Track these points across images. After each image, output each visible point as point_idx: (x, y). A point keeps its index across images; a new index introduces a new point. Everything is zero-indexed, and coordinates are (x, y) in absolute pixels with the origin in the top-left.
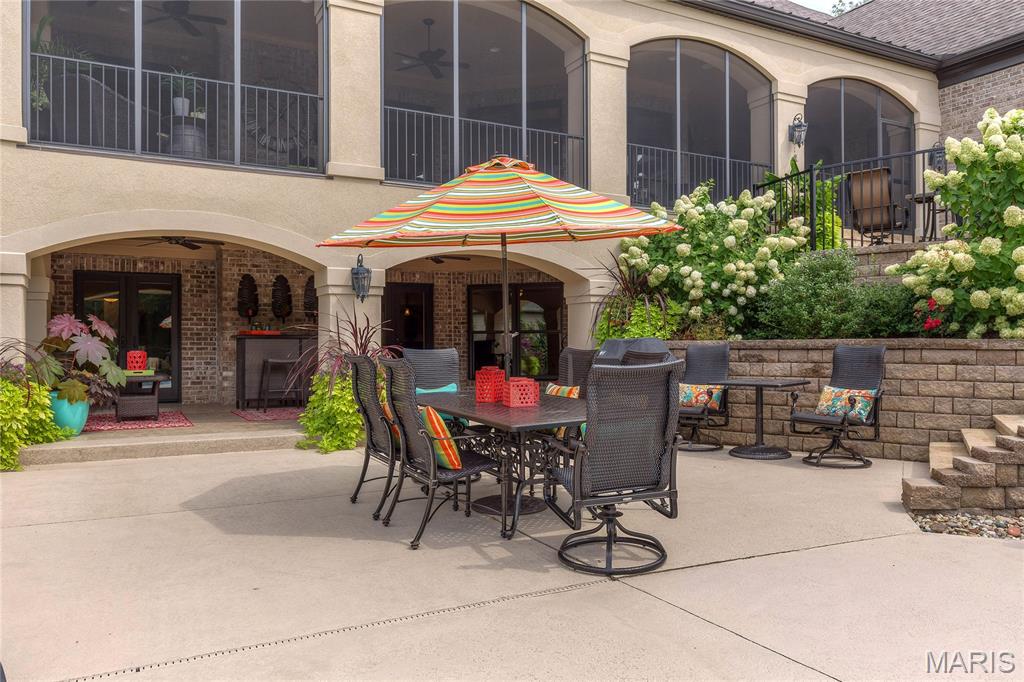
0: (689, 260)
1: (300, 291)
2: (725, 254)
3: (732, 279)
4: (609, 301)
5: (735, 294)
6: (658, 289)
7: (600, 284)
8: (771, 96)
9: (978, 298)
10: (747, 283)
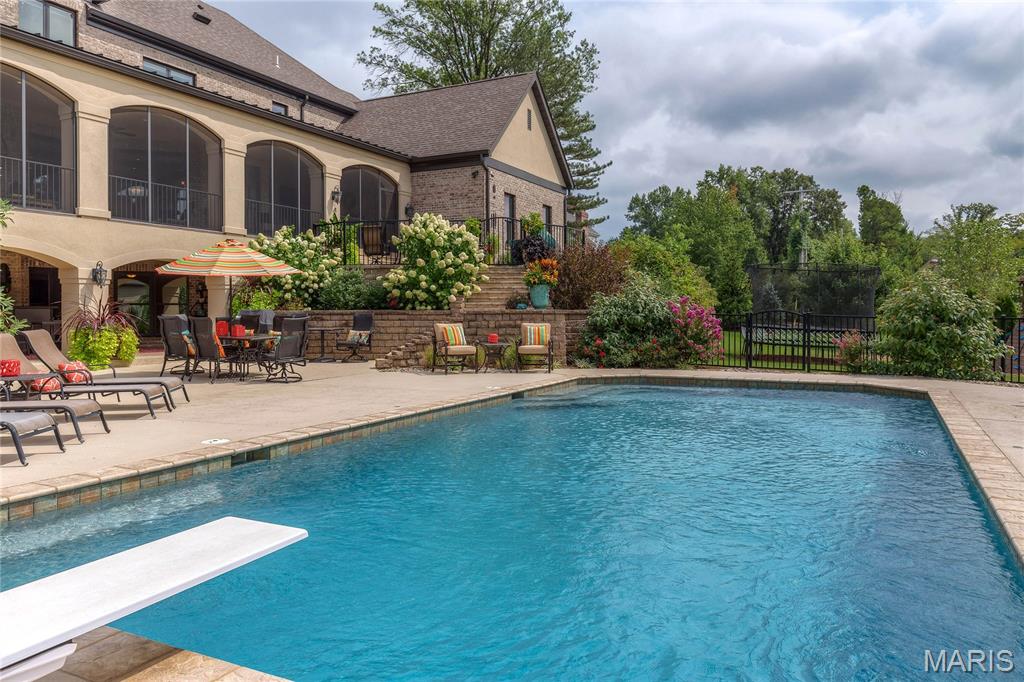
3: (306, 279)
5: (307, 288)
6: (267, 284)
8: (323, 175)
9: (409, 294)
10: (314, 282)
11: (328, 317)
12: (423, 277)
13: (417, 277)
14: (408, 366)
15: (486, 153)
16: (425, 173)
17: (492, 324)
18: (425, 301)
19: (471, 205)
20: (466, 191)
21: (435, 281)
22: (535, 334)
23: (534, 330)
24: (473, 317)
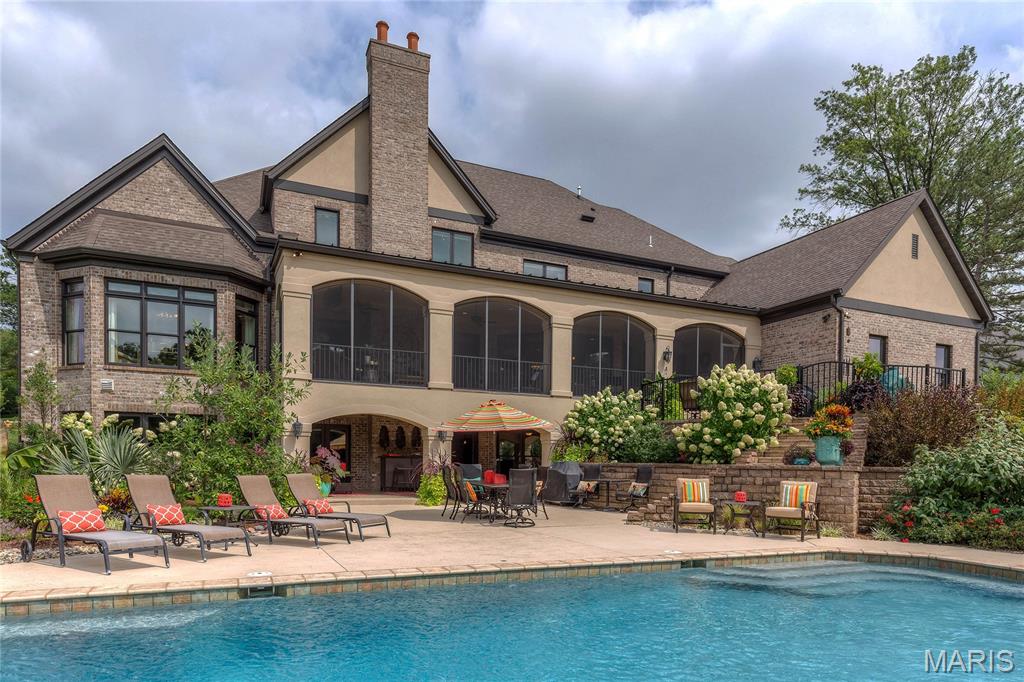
0: (595, 426)
1: (410, 434)
2: (611, 424)
3: (612, 435)
4: (558, 444)
5: (614, 442)
6: (580, 438)
7: (556, 435)
8: (654, 336)
9: (692, 447)
10: (620, 436)
11: (620, 470)
12: (707, 430)
13: (702, 429)
14: (662, 520)
15: (837, 294)
16: (776, 324)
17: (759, 481)
18: (711, 455)
19: (821, 352)
20: (816, 337)
21: (723, 434)
22: (791, 493)
23: (792, 489)
24: (737, 472)
